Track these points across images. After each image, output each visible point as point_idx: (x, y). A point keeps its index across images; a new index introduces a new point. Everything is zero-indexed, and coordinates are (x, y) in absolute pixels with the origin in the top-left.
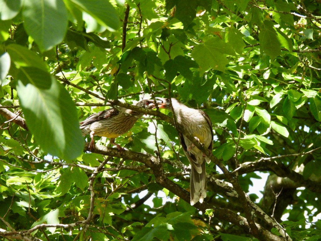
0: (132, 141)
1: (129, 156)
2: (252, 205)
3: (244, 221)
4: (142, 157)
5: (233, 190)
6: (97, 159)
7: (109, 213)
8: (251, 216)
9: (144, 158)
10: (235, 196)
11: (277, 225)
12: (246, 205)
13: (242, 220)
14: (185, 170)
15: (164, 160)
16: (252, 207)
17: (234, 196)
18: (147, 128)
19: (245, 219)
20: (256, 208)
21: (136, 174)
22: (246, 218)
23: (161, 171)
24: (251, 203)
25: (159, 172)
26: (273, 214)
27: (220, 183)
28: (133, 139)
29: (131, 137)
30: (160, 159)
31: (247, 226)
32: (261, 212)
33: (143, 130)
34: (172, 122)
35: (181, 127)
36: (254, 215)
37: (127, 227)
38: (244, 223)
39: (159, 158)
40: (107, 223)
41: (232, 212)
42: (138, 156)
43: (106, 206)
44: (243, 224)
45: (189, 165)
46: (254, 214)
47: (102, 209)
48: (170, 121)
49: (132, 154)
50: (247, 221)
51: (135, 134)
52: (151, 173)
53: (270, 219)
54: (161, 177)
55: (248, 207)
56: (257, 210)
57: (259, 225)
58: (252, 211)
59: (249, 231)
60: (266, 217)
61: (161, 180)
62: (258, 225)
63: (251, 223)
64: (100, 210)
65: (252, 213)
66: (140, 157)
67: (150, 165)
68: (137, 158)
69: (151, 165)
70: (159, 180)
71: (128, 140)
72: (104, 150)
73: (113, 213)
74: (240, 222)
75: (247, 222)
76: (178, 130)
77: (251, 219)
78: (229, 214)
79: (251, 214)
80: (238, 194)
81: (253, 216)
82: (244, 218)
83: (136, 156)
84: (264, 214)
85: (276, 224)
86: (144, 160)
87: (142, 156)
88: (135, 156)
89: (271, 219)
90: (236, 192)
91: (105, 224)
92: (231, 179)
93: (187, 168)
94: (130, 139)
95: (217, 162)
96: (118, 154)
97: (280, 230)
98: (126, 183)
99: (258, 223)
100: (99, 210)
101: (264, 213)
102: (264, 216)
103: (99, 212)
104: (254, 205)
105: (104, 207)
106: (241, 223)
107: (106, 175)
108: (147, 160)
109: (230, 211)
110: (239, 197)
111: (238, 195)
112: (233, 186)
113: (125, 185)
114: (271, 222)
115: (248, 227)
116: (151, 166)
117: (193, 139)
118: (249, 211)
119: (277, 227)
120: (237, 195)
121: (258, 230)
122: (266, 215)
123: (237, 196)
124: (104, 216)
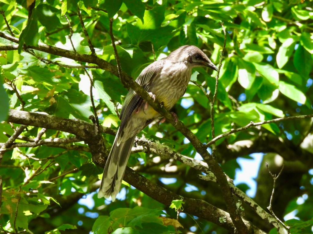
0: (55, 103)
1: (52, 124)
2: (237, 193)
3: (225, 217)
4: (71, 125)
5: (208, 170)
6: (5, 133)
7: (24, 212)
8: (237, 209)
9: (75, 126)
10: (212, 179)
11: (275, 222)
12: (229, 193)
13: (223, 216)
14: (136, 143)
15: (104, 129)
16: (237, 195)
17: (210, 180)
18: (77, 84)
19: (227, 214)
20: (243, 197)
21: (64, 152)
22: (229, 212)
23: (101, 145)
24: (236, 189)
25: (98, 146)
26: (270, 204)
27: (188, 161)
28: (57, 101)
29: (54, 97)
30: (99, 128)
31: (230, 224)
32: (250, 203)
33: (72, 87)
34: (115, 71)
35: (129, 79)
36: (241, 208)
37: (52, 231)
38: (226, 220)
39: (97, 126)
40: (21, 227)
41: (208, 205)
42: (66, 124)
43: (19, 201)
44: (225, 222)
45: (141, 136)
46: (240, 206)
47: (13, 205)
48: (112, 70)
49: (57, 122)
50: (231, 216)
51: (59, 94)
52: (85, 151)
53: (265, 213)
54: (100, 154)
55: (232, 196)
56: (245, 200)
57: (248, 222)
58: (238, 202)
59: (234, 232)
60: (259, 209)
61: (100, 158)
62: (246, 222)
63: (236, 220)
64: (11, 207)
65: (238, 205)
66: (68, 125)
67: (83, 136)
68: (64, 126)
69: (85, 136)
70: (98, 158)
71: (50, 101)
72: (15, 116)
73: (31, 212)
74: (220, 218)
75: (230, 219)
76: (124, 84)
77: (237, 213)
78: (204, 208)
79: (236, 207)
80: (216, 176)
81: (239, 209)
82: (225, 212)
83: (63, 124)
84: (256, 206)
85: (273, 220)
86: (75, 130)
87: (72, 123)
88: (61, 124)
89: (267, 213)
90: (213, 174)
91: (19, 228)
92: (205, 155)
93: (139, 140)
94: (53, 100)
95: (183, 129)
96: (35, 121)
97: (281, 229)
98: (47, 167)
99: (247, 219)
100: (9, 207)
101: (256, 204)
102: (256, 209)
103: (8, 211)
104: (241, 193)
105: (16, 203)
106: (222, 220)
107: (17, 156)
108: (79, 129)
109: (204, 203)
110: (217, 182)
111: (216, 178)
112: (209, 166)
113: (45, 170)
114: (266, 217)
115: (233, 225)
116: (85, 138)
117: (147, 96)
118: (233, 202)
119: (275, 225)
120: (214, 178)
121: (247, 230)
122: (259, 207)
123: (215, 180)
124: (16, 216)
